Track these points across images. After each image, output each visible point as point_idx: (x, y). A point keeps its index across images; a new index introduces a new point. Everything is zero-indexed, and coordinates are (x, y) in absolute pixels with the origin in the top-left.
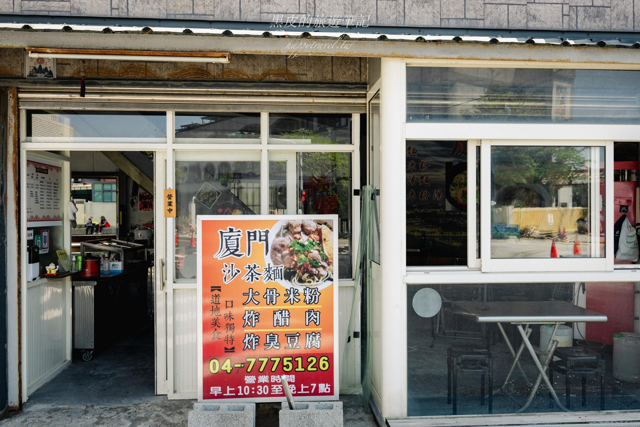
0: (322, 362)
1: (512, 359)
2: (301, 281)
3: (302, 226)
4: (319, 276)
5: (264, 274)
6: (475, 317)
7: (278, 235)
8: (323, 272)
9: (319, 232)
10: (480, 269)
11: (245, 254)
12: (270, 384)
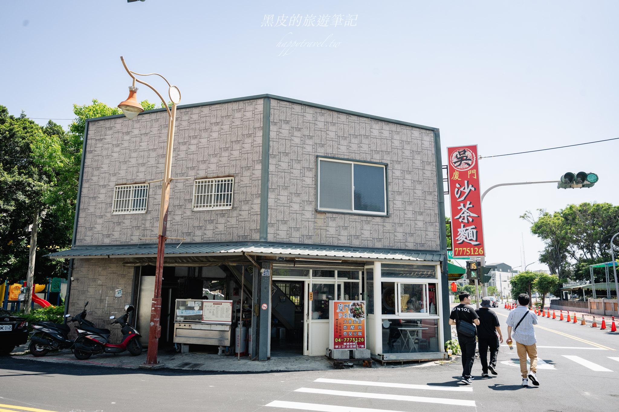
0: (362, 339)
1: (404, 343)
2: (357, 318)
3: (357, 304)
4: (361, 316)
5: (348, 316)
6: (397, 329)
7: (352, 306)
8: (362, 316)
9: (361, 305)
10: (398, 315)
11: (344, 311)
12: (350, 345)
